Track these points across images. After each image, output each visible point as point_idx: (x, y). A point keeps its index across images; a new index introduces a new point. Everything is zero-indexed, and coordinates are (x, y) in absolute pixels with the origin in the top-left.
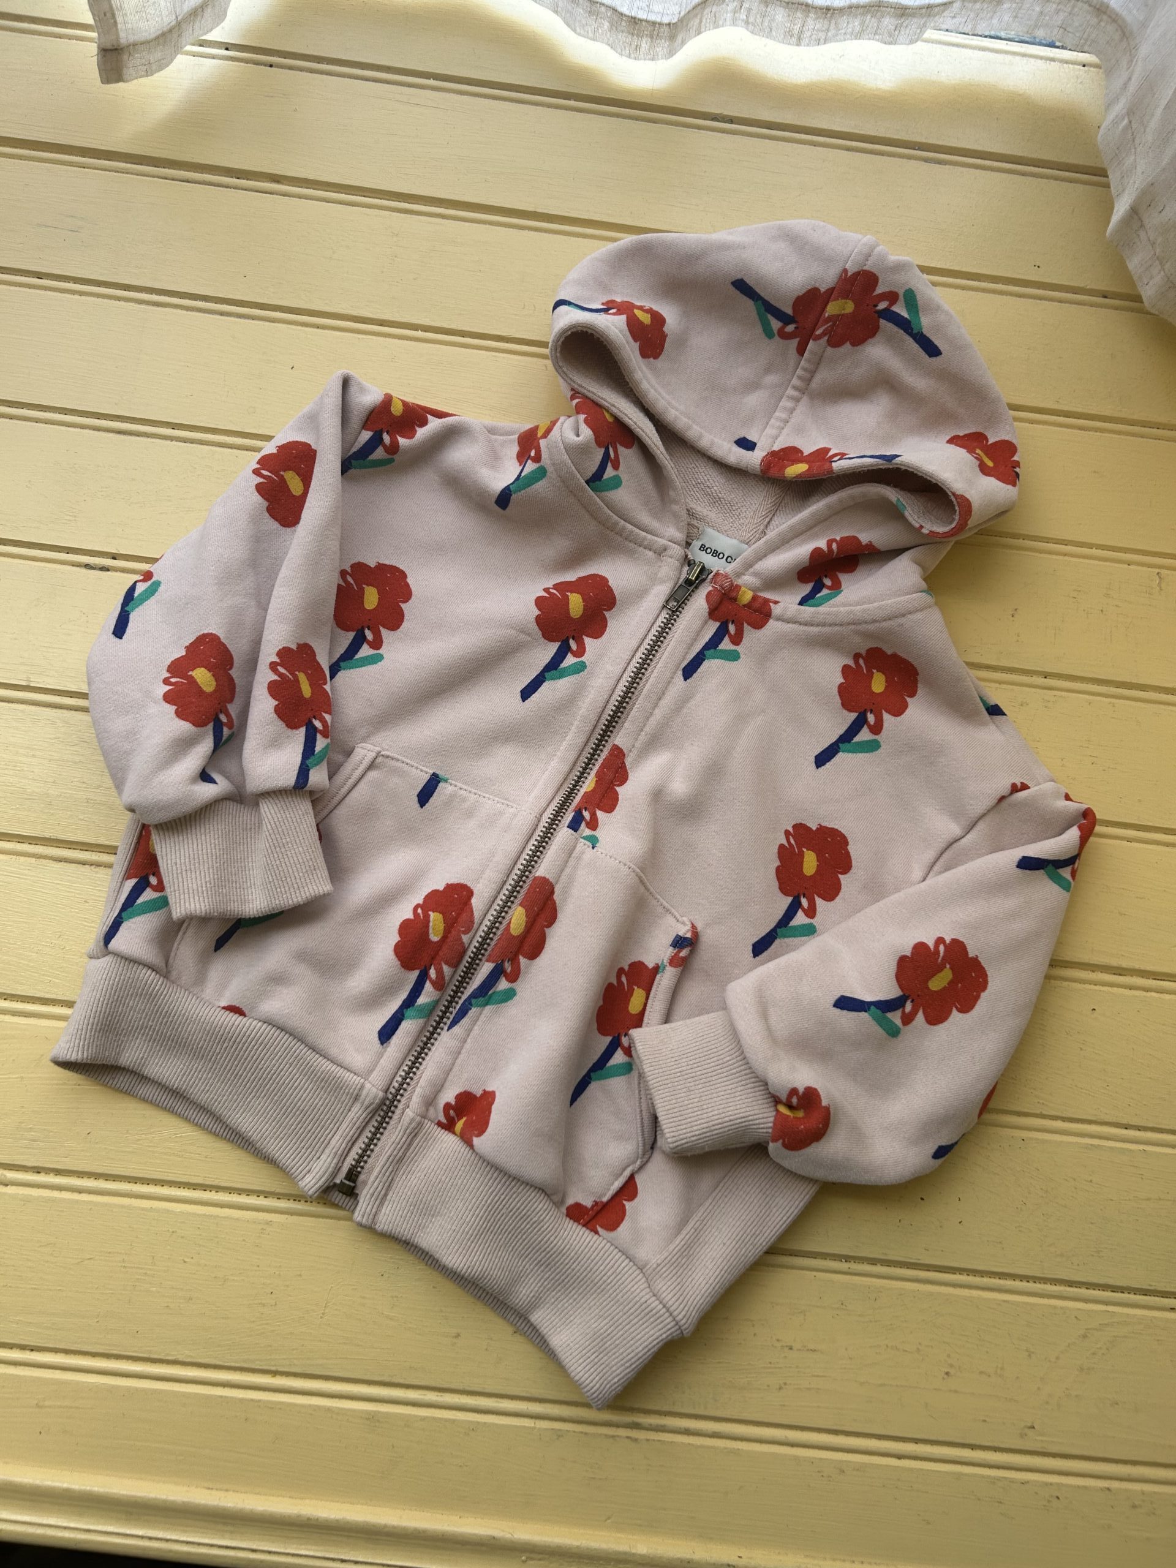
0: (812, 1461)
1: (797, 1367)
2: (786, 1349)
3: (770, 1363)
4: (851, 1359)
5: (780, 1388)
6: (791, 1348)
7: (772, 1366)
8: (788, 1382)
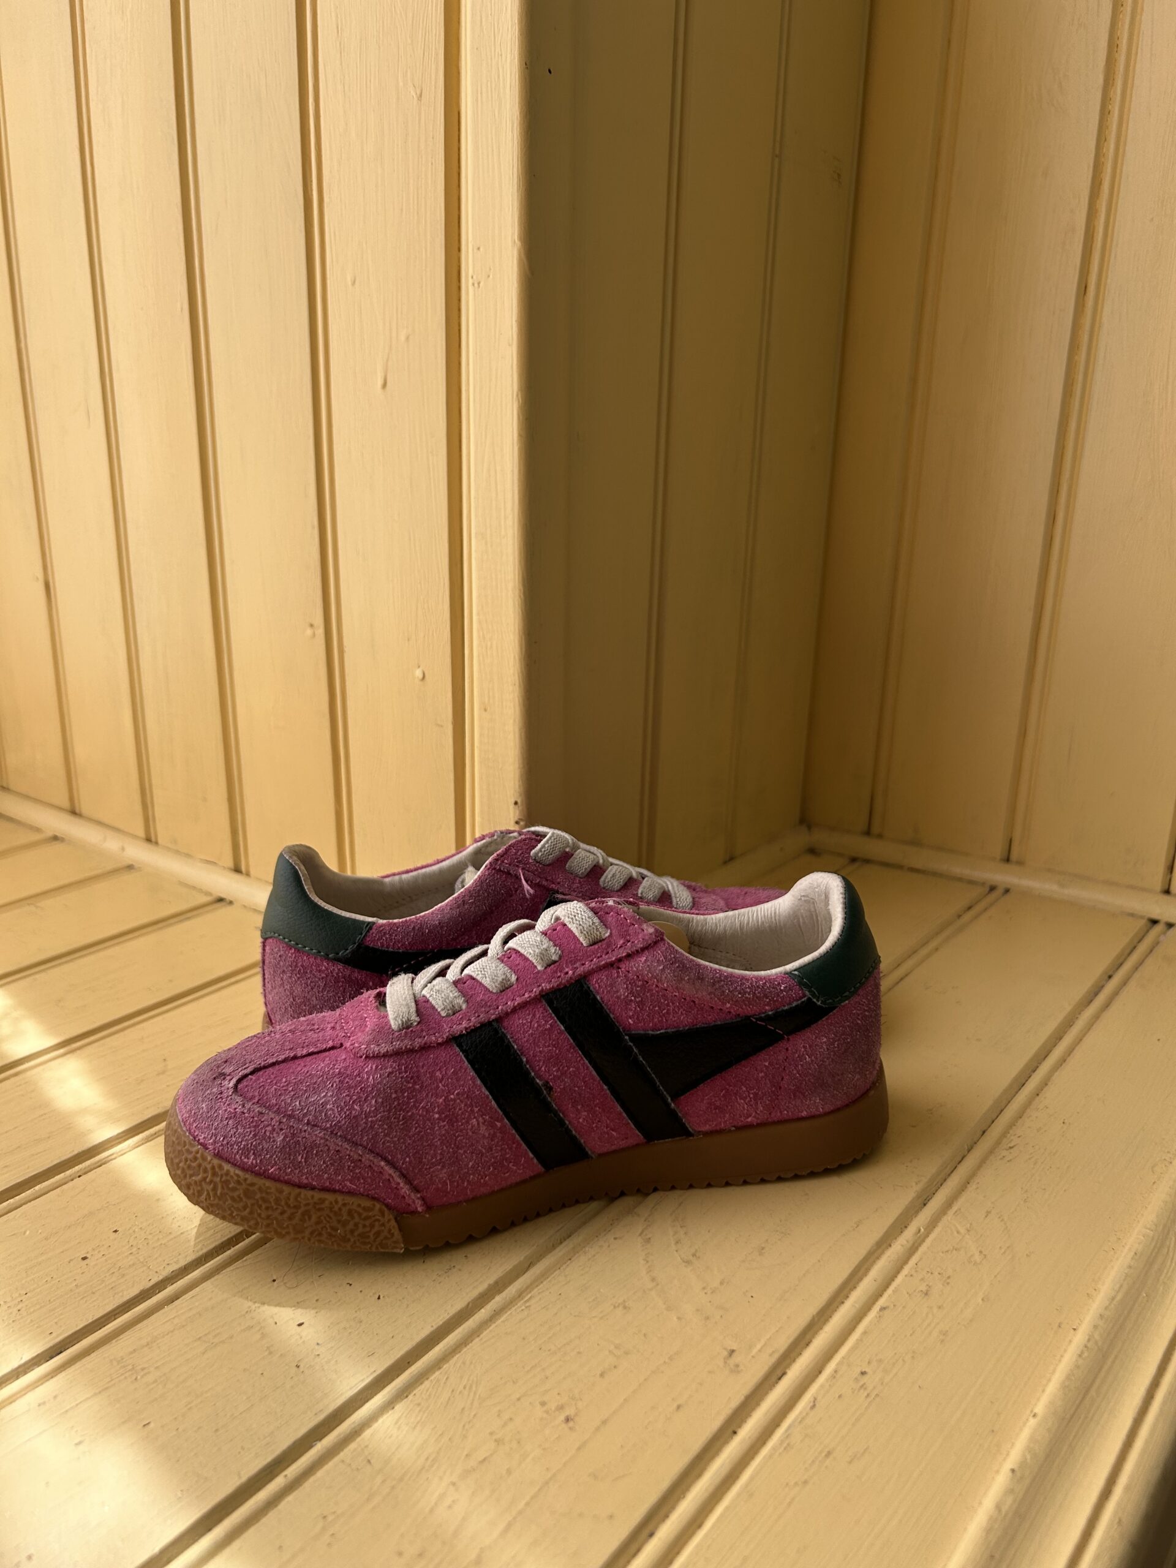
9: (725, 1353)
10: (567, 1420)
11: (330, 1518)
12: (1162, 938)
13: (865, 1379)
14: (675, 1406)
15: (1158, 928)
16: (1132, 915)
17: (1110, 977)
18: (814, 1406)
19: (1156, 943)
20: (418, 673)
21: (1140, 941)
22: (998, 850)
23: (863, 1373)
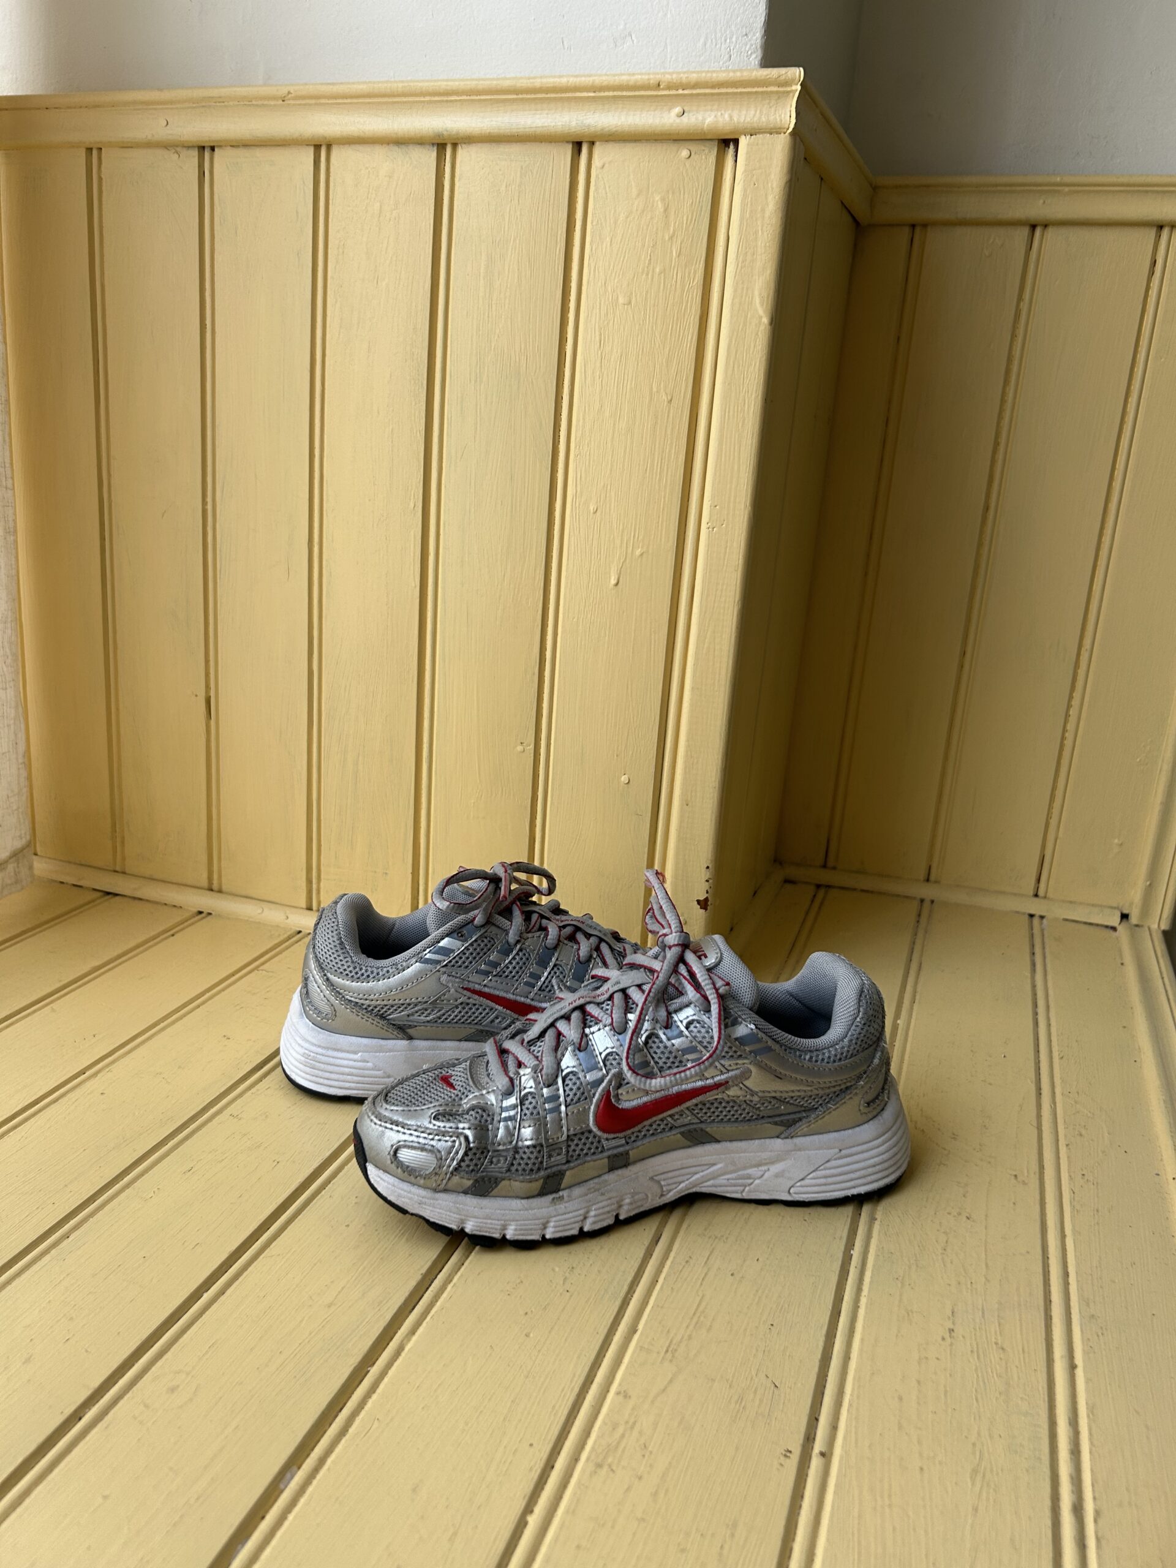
0: (1085, 1341)
1: (975, 1329)
2: (953, 1334)
3: (972, 1352)
4: (959, 1283)
5: (1003, 1349)
6: (951, 1331)
7: (975, 1349)
8: (993, 1340)
9: (1013, 1177)
10: (968, 1218)
11: (901, 1278)
12: (1043, 926)
13: (1086, 1177)
14: (1012, 1205)
15: (1036, 921)
16: (1018, 912)
17: (1034, 954)
18: (1074, 1193)
19: (1042, 930)
20: (624, 779)
21: (1032, 929)
22: (922, 875)
23: (1083, 1175)
